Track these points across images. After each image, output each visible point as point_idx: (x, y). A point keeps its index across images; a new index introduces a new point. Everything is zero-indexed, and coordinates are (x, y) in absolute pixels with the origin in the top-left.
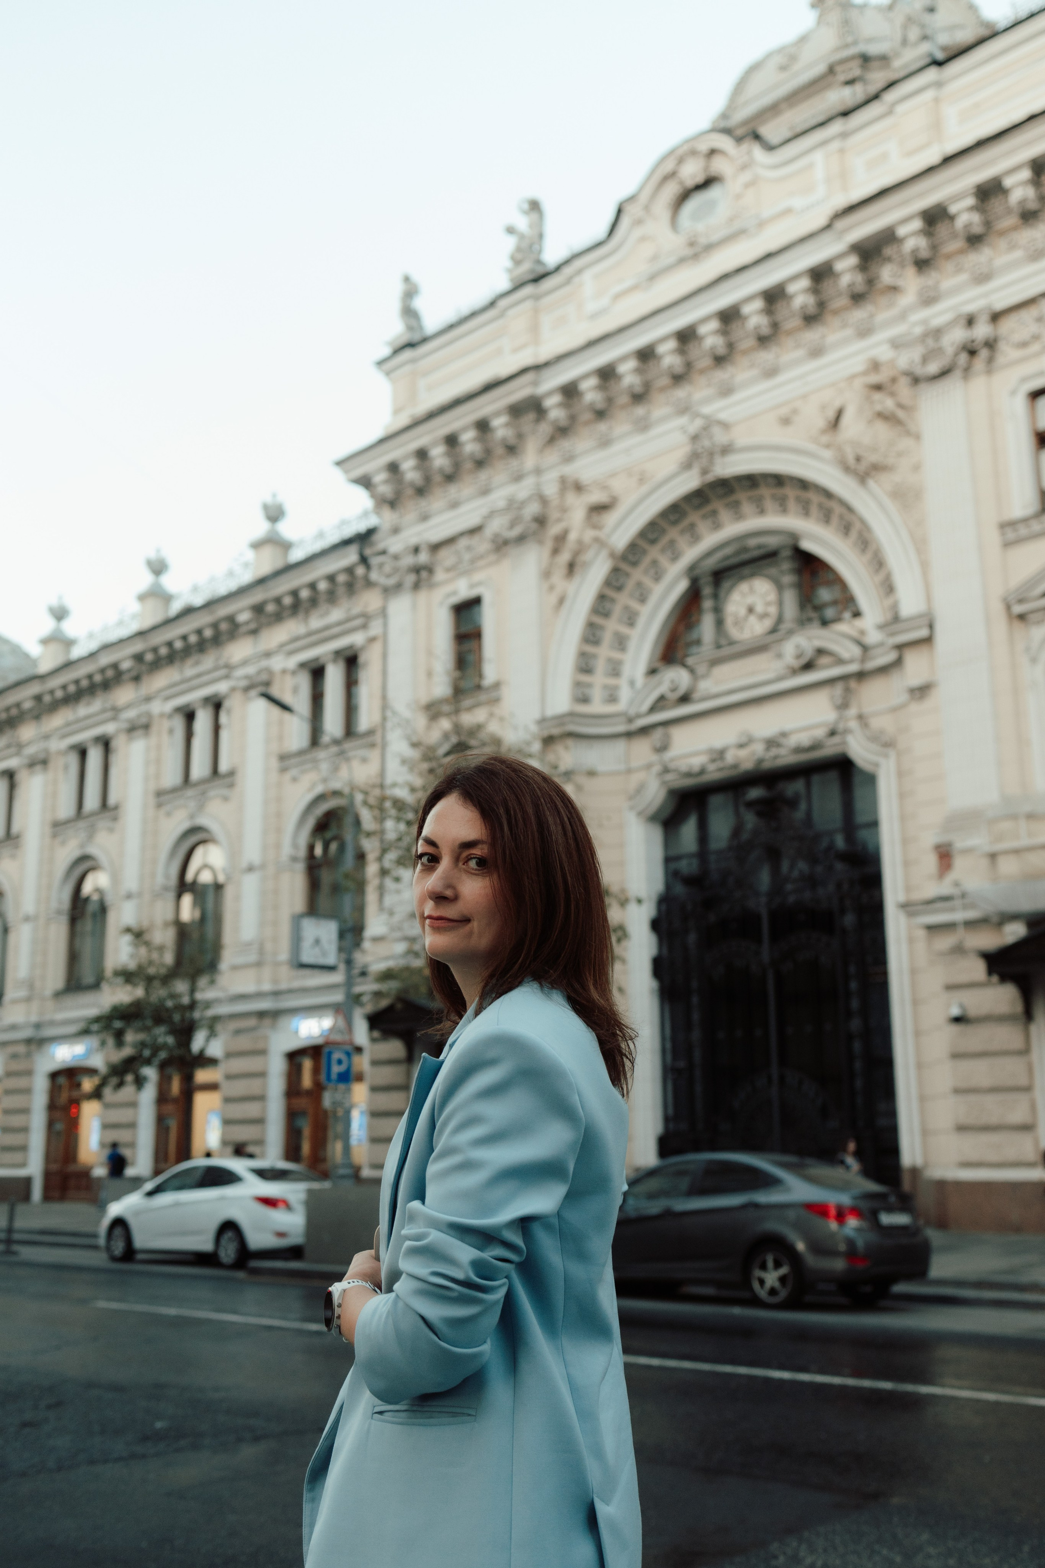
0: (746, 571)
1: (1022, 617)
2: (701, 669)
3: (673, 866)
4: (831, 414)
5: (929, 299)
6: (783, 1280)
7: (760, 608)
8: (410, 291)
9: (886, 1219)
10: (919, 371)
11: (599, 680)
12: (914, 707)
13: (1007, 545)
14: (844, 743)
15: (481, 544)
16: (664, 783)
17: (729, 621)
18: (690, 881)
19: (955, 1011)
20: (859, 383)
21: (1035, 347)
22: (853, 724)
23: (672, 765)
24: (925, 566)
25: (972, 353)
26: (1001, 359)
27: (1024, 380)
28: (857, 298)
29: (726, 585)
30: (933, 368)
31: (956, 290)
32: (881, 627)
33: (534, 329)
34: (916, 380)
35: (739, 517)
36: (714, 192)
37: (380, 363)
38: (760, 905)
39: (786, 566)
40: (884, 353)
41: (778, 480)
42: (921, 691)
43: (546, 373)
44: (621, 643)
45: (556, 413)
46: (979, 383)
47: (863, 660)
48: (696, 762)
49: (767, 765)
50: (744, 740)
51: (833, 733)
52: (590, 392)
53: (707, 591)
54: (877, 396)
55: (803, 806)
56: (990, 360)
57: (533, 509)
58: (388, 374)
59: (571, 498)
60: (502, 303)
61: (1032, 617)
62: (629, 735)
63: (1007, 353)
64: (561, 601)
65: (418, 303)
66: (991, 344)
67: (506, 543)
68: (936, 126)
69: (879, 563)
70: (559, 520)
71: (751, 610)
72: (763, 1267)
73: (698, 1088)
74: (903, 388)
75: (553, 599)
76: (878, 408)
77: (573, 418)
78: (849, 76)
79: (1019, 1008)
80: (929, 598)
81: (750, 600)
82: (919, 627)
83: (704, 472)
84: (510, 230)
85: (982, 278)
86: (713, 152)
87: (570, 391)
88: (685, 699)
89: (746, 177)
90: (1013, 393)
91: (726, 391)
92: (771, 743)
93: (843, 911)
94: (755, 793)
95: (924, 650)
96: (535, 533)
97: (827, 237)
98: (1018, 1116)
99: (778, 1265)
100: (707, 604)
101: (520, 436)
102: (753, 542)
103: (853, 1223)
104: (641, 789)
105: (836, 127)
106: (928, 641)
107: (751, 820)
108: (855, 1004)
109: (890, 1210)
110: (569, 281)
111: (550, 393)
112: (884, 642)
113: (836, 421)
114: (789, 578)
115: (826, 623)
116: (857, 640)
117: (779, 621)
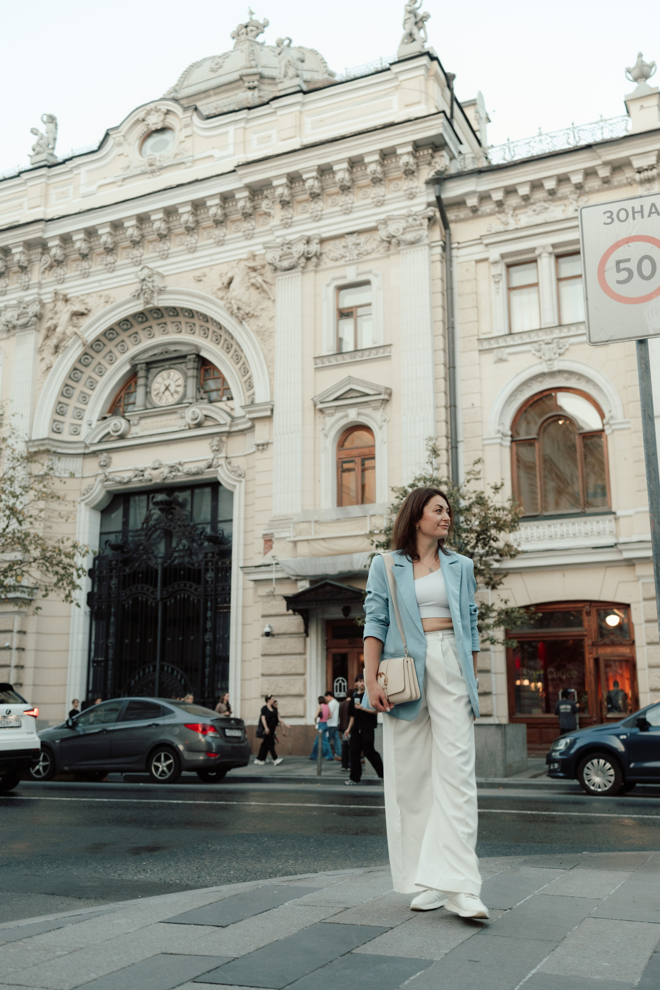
0: (167, 364)
1: (321, 410)
2: (134, 420)
3: (106, 538)
4: (226, 280)
5: (287, 225)
6: (169, 767)
7: (172, 388)
9: (229, 733)
10: (278, 264)
11: (68, 419)
12: (258, 455)
13: (317, 369)
14: (217, 472)
16: (104, 487)
17: (154, 393)
18: (114, 547)
19: (267, 629)
20: (243, 264)
21: (342, 262)
22: (222, 462)
23: (110, 477)
24: (271, 375)
25: (308, 259)
26: (323, 266)
27: (334, 279)
28: (247, 216)
30: (286, 264)
31: (302, 222)
32: (243, 407)
33: (46, 196)
34: (275, 269)
35: (165, 332)
36: (167, 136)
38: (158, 564)
39: (191, 365)
40: (259, 250)
41: (191, 313)
42: (263, 446)
43: (51, 225)
44: (85, 399)
45: (56, 252)
46: (310, 277)
47: (231, 426)
48: (126, 476)
49: (168, 481)
50: (156, 465)
51: (209, 467)
53: (141, 373)
54: (253, 274)
55: (189, 508)
56: (317, 265)
57: (35, 308)
59: (60, 305)
60: (25, 176)
61: (327, 412)
62: (84, 455)
63: (326, 262)
64: (48, 368)
66: (318, 256)
67: (14, 327)
68: (299, 126)
69: (245, 371)
70: (51, 318)
71: (167, 388)
72: (159, 760)
73: (110, 673)
74: (268, 272)
75: (43, 366)
76: (253, 281)
77: (66, 256)
78: (251, 85)
79: (302, 629)
80: (272, 395)
81: (167, 382)
82: (265, 410)
83: (147, 303)
84: (34, 132)
85: (318, 218)
86: (168, 112)
87: (66, 239)
88: (122, 437)
89: (188, 131)
90: (328, 285)
91: (165, 256)
92: (172, 468)
93: (207, 570)
94: (160, 497)
95: (267, 423)
96: (34, 324)
97: (232, 176)
98: (295, 690)
99: (167, 758)
100: (141, 381)
101: (30, 261)
102: (171, 348)
103: (211, 734)
104: (89, 489)
105: (243, 114)
107: (156, 513)
108: (209, 625)
109: (231, 729)
110: (71, 171)
111: (53, 238)
112: (244, 416)
113: (229, 285)
114: (192, 372)
115: (212, 402)
116: (229, 413)
117: (184, 397)
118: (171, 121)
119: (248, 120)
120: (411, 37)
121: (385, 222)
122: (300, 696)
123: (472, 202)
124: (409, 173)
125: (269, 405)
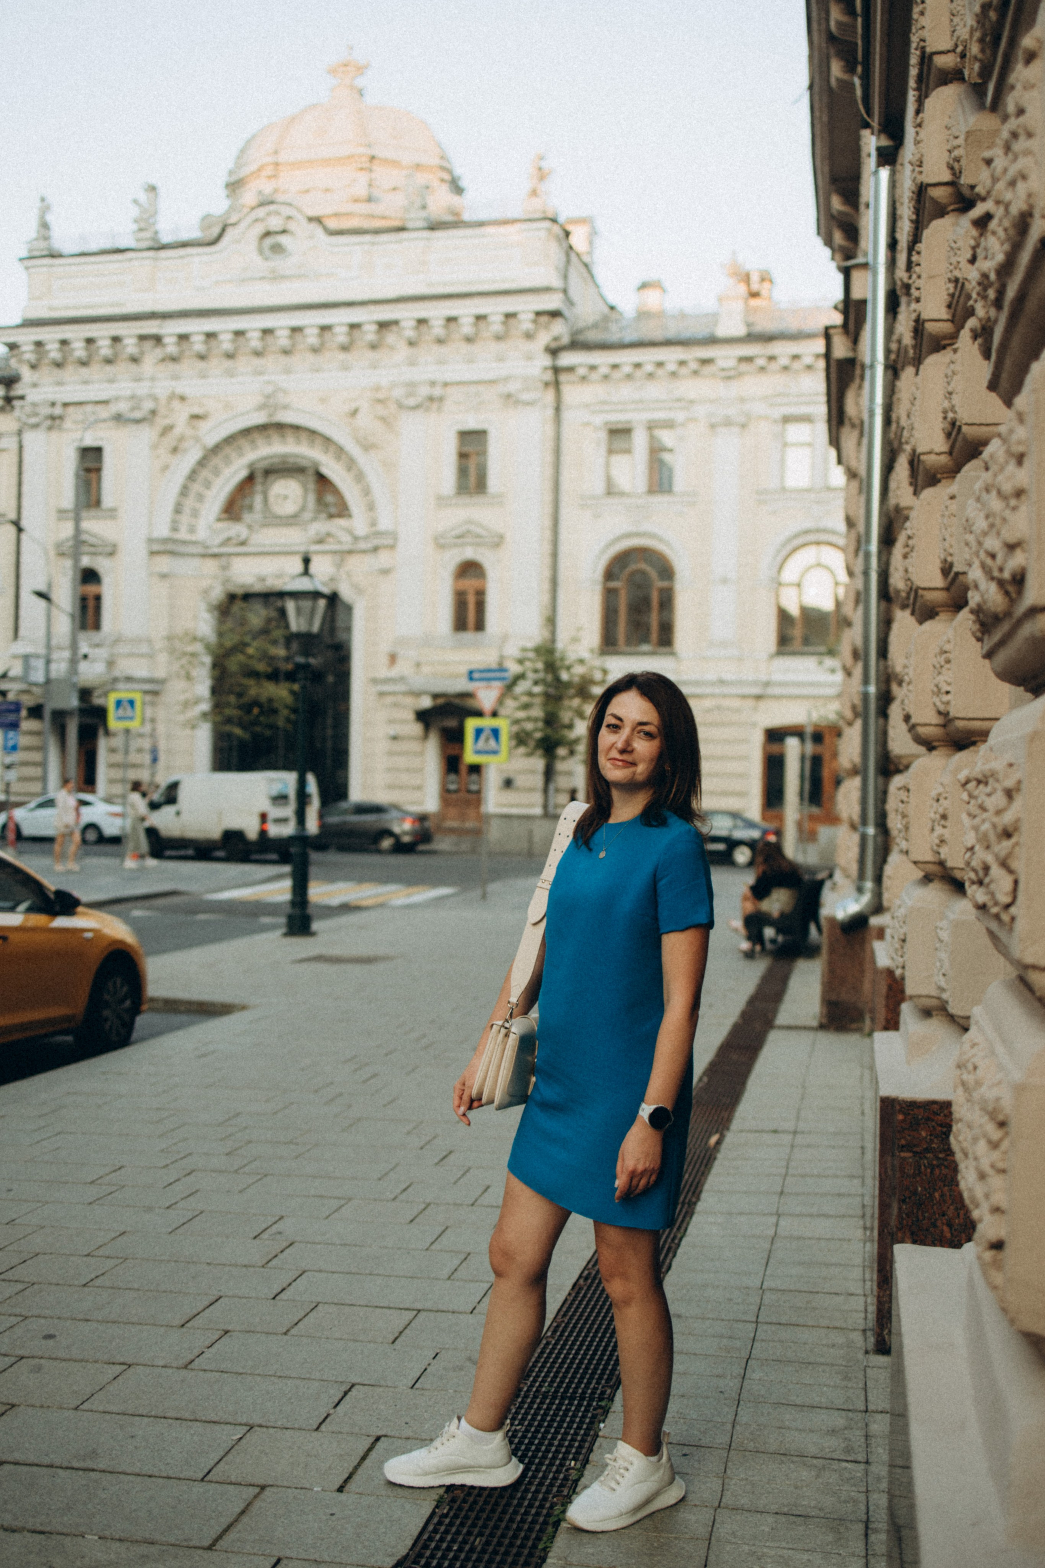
0: (285, 474)
1: (441, 545)
2: (254, 528)
4: (352, 407)
5: (412, 363)
7: (291, 498)
8: (45, 207)
10: (403, 401)
11: (185, 519)
12: (380, 578)
13: (438, 507)
14: (337, 586)
15: (104, 412)
16: (224, 588)
17: (271, 501)
19: (391, 734)
20: (368, 395)
22: (343, 576)
23: (231, 579)
24: (396, 505)
25: (431, 400)
26: (445, 408)
27: (457, 423)
28: (373, 347)
29: (271, 478)
30: (412, 402)
31: (427, 364)
32: (365, 530)
34: (401, 406)
35: (284, 443)
37: (21, 260)
39: (310, 478)
40: (384, 383)
41: (313, 433)
42: (386, 572)
43: (169, 321)
44: (201, 498)
45: (171, 347)
46: (433, 418)
47: (353, 544)
48: (248, 581)
50: (279, 574)
51: (331, 580)
52: (198, 344)
53: (259, 479)
54: (379, 406)
56: (440, 407)
57: (148, 405)
58: (27, 268)
59: (176, 404)
60: (129, 255)
61: (447, 547)
62: (204, 556)
63: (448, 405)
64: (166, 467)
65: (50, 218)
66: (441, 399)
67: (125, 419)
69: (367, 492)
70: (166, 417)
71: (285, 497)
74: (393, 407)
75: (159, 464)
76: (378, 412)
77: (182, 354)
79: (423, 734)
80: (396, 524)
81: (285, 491)
82: (389, 539)
83: (270, 416)
84: (135, 201)
85: (441, 362)
87: (184, 339)
88: (243, 543)
90: (451, 429)
91: (288, 371)
93: (326, 673)
95: (389, 551)
96: (148, 420)
100: (259, 488)
101: (142, 353)
102: (291, 460)
104: (208, 589)
106: (392, 547)
108: (330, 721)
111: (169, 335)
112: (366, 538)
113: (354, 413)
114: (312, 486)
115: (331, 516)
116: (350, 532)
117: (303, 509)
118: (291, 226)
119: (373, 244)
120: (534, 193)
121: (506, 379)
122: (419, 788)
123: (582, 371)
124: (529, 336)
125: (394, 535)
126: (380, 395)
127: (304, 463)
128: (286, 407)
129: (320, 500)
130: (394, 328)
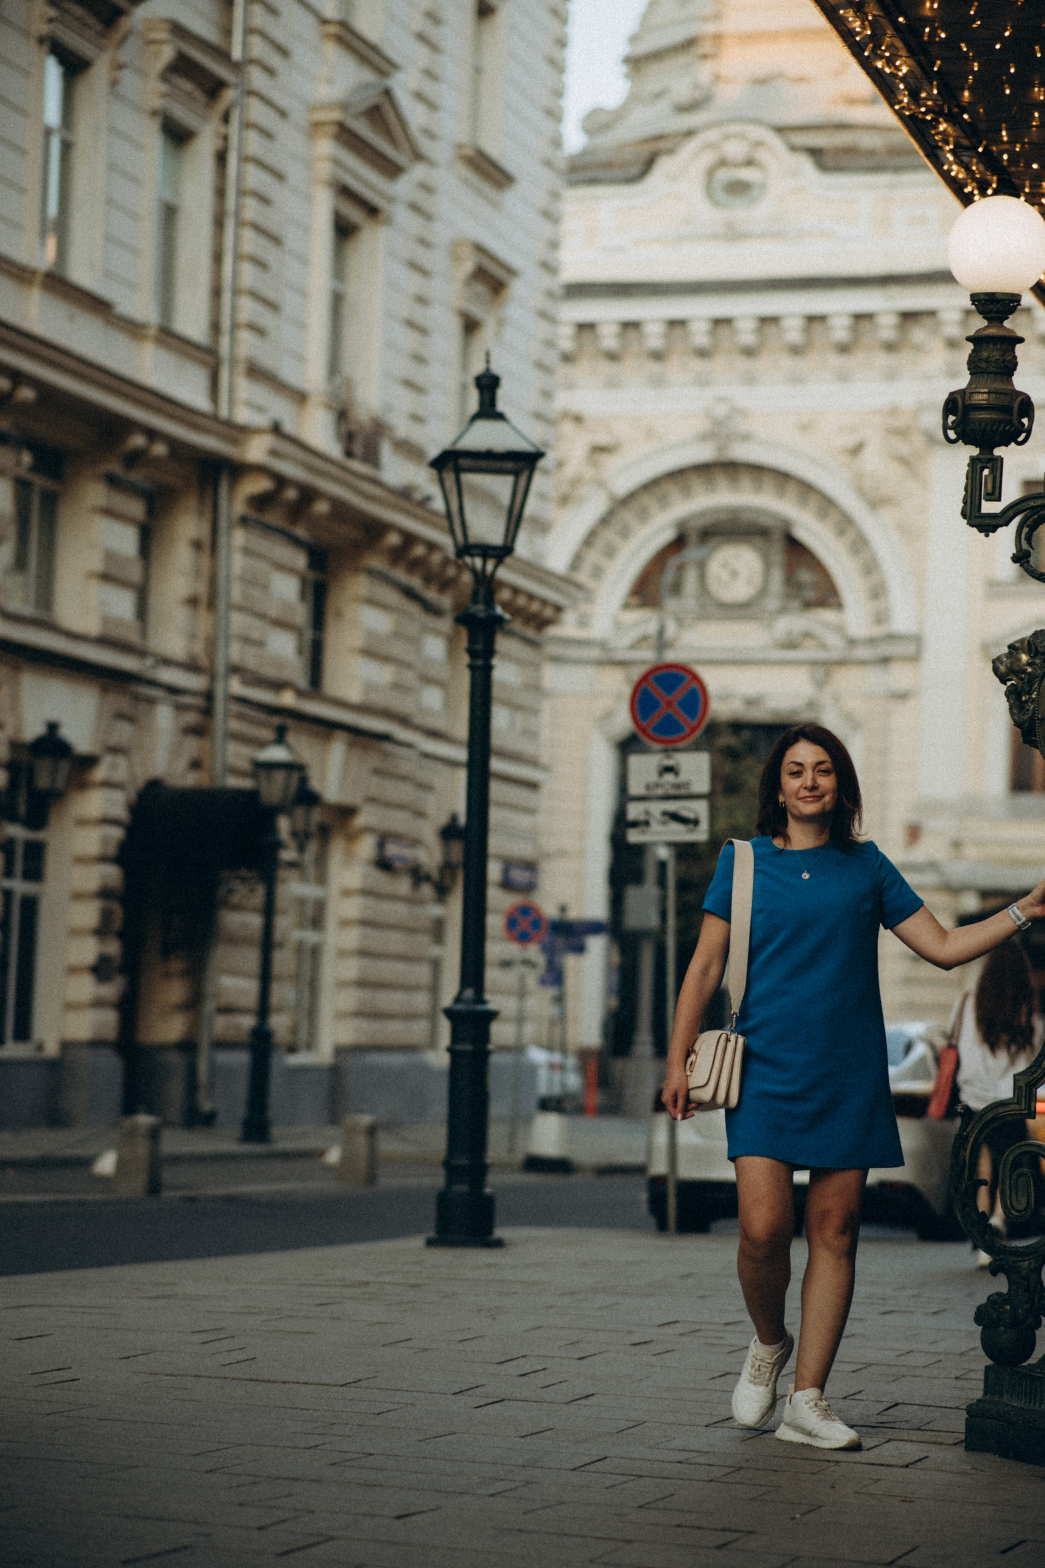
0: (734, 537)
2: (686, 620)
4: (852, 442)
7: (744, 574)
12: (892, 706)
13: (992, 597)
14: (820, 715)
17: (712, 579)
20: (879, 421)
22: (828, 701)
24: (919, 595)
28: (890, 347)
29: (713, 542)
35: (736, 491)
36: (748, 173)
39: (777, 547)
40: (906, 403)
41: (785, 476)
47: (845, 649)
49: (742, 718)
51: (810, 704)
52: (608, 338)
53: (693, 543)
54: (895, 439)
59: (568, 428)
62: (603, 663)
69: (872, 568)
71: (735, 575)
76: (896, 450)
77: (581, 351)
80: (920, 623)
81: (734, 564)
82: (908, 645)
86: (759, 144)
89: (792, 182)
91: (750, 381)
95: (909, 665)
100: (692, 558)
102: (746, 516)
104: (607, 715)
106: (914, 659)
112: (872, 641)
113: (857, 450)
114: (778, 556)
115: (808, 605)
116: (840, 629)
117: (763, 592)
118: (764, 156)
125: (917, 640)
126: (901, 422)
127: (765, 521)
128: (746, 438)
129: (790, 581)
130: (927, 321)
